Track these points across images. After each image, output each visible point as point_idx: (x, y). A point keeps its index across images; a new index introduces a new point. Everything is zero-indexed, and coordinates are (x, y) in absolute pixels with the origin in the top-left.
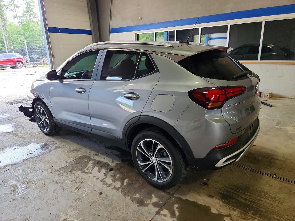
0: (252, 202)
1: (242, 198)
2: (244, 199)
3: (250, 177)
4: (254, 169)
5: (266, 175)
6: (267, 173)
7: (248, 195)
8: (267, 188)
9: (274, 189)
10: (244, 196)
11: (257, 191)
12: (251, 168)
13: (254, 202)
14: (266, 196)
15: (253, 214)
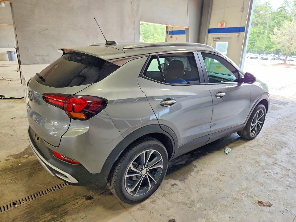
0: (18, 172)
1: (28, 169)
2: (26, 169)
3: (37, 185)
4: (41, 196)
5: (24, 199)
6: (25, 202)
7: (26, 172)
8: (15, 187)
9: (8, 191)
10: (28, 170)
11: (21, 180)
12: (44, 195)
13: (17, 172)
14: (12, 181)
15: (14, 167)
